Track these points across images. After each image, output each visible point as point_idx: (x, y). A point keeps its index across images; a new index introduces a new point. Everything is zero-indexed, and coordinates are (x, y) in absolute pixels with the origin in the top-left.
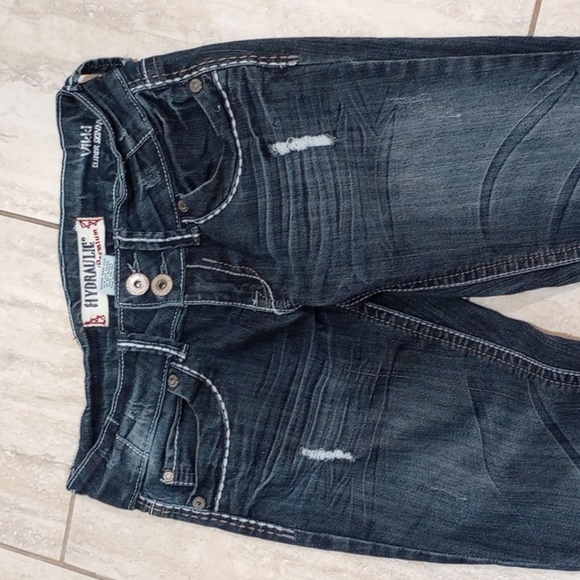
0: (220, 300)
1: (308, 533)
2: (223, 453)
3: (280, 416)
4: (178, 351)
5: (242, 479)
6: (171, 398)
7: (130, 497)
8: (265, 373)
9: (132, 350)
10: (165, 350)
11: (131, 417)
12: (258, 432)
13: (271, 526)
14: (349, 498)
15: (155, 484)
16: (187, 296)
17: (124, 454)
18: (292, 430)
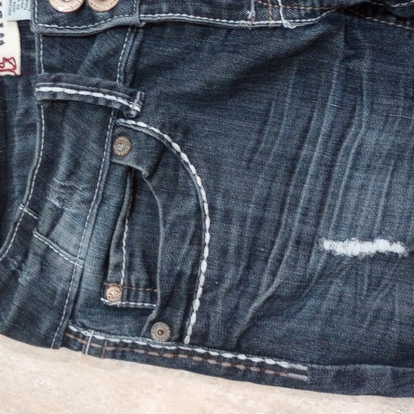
0: (196, 14)
1: (329, 367)
2: (200, 252)
3: (285, 195)
4: (129, 100)
5: (230, 290)
6: (119, 172)
7: (54, 327)
8: (261, 132)
9: (59, 97)
10: (108, 97)
11: (57, 204)
12: (255, 218)
13: (270, 362)
14: (393, 313)
15: (92, 306)
16: (144, 7)
17: (45, 261)
18: (305, 214)
